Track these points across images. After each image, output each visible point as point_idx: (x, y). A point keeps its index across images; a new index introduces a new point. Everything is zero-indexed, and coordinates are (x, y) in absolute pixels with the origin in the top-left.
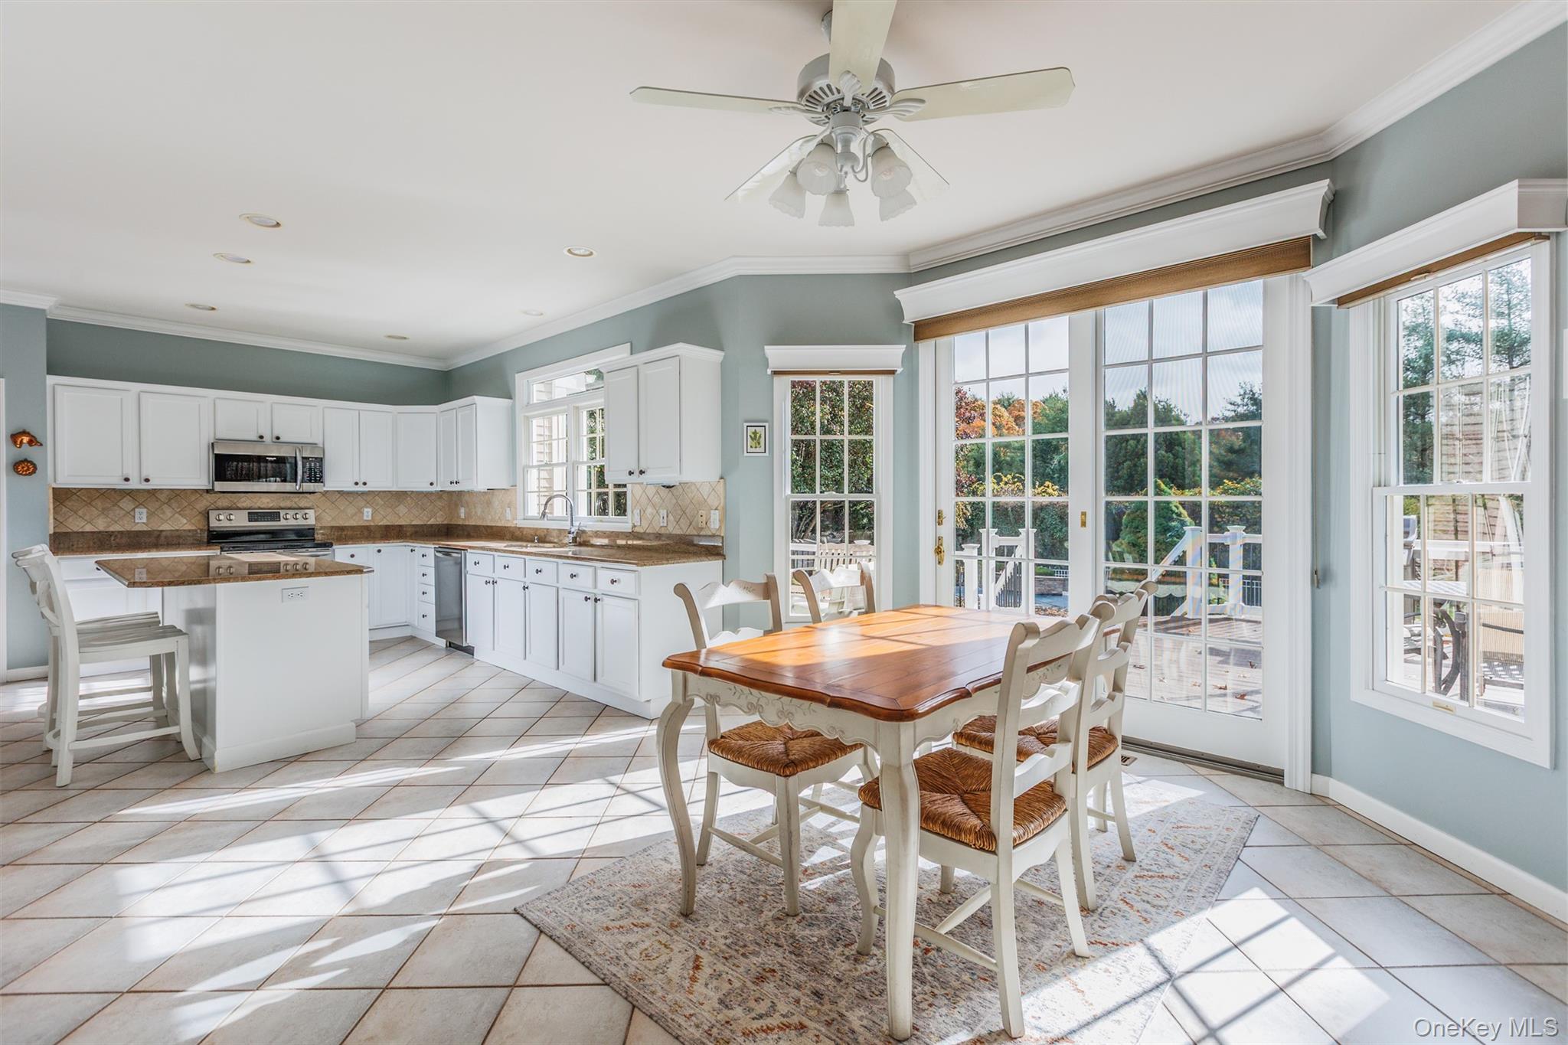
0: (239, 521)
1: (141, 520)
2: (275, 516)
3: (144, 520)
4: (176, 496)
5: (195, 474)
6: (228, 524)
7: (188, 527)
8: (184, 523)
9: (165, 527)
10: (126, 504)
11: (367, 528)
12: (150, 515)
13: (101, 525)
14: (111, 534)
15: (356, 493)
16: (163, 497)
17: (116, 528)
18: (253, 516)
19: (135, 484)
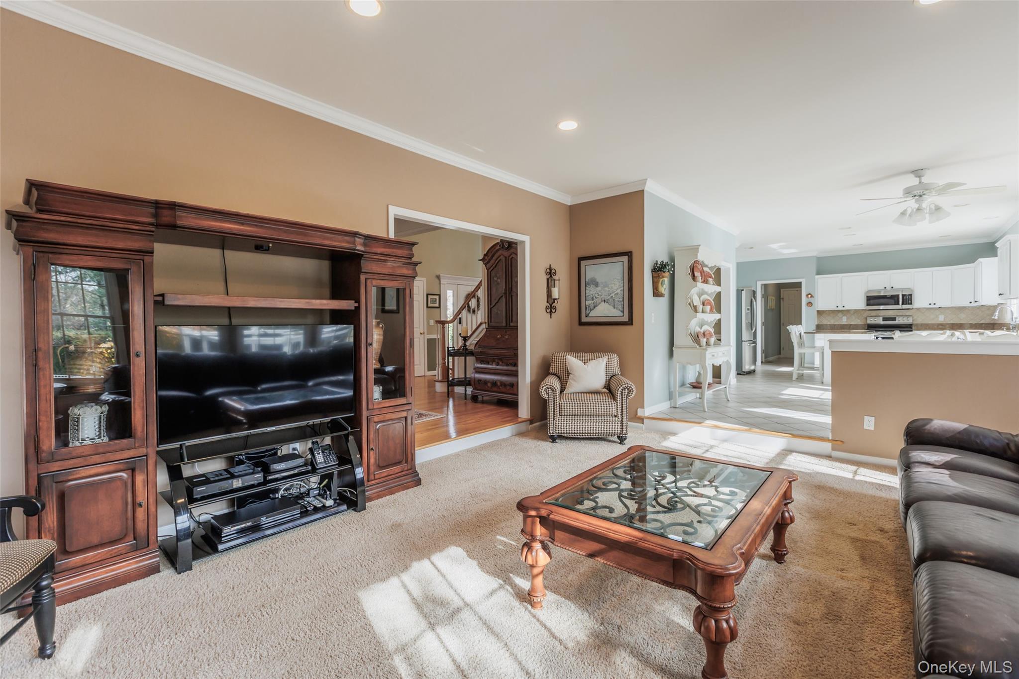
0: (880, 321)
1: (844, 320)
2: (894, 319)
3: (845, 320)
4: (856, 312)
5: (861, 304)
6: (874, 322)
7: (860, 323)
8: (858, 322)
9: (852, 323)
10: (840, 315)
11: (942, 325)
12: (848, 319)
13: (832, 322)
14: (835, 325)
15: (931, 308)
16: (852, 312)
17: (837, 323)
18: (885, 319)
19: (840, 308)
